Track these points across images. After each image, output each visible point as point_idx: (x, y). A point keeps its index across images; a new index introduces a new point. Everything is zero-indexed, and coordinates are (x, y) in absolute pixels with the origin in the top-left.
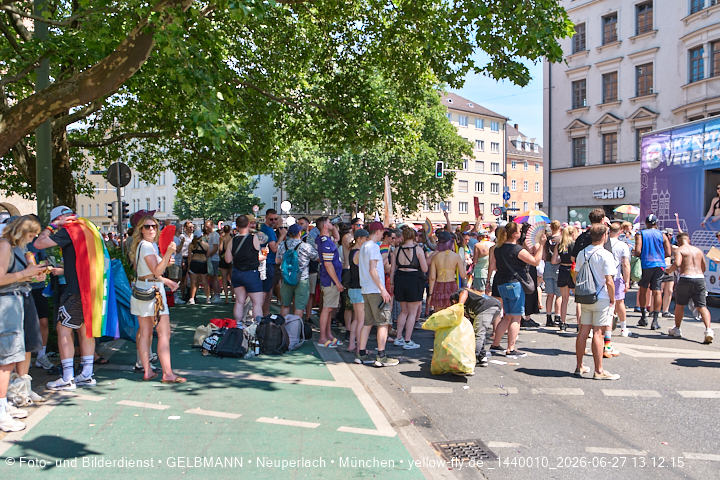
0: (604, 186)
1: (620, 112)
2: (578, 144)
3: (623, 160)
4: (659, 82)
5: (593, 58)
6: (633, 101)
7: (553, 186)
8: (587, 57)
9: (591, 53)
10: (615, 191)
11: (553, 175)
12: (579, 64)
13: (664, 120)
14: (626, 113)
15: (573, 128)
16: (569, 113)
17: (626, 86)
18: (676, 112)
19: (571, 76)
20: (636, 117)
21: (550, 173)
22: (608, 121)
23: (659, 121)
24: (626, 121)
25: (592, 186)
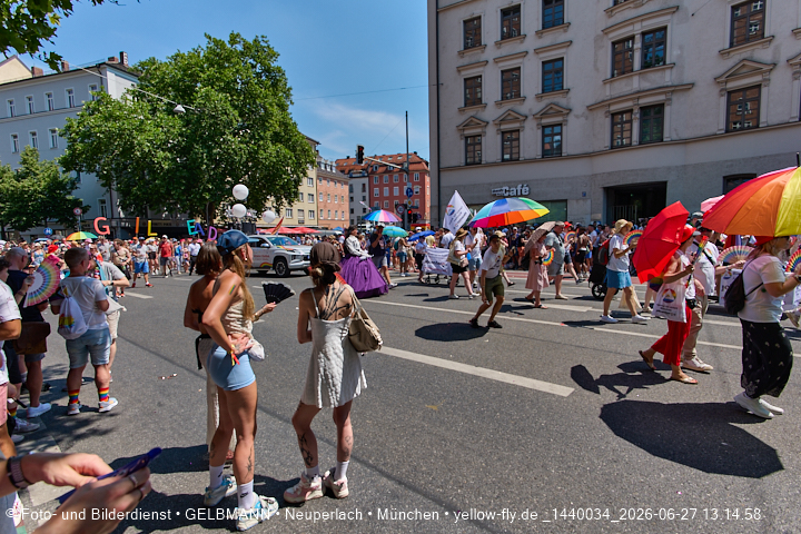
0: (505, 183)
1: (524, 109)
2: (472, 143)
3: (527, 157)
4: (570, 77)
5: (490, 53)
6: (538, 97)
7: (442, 184)
8: (483, 52)
9: (487, 48)
10: (519, 189)
11: (442, 174)
12: (473, 60)
13: (577, 117)
14: (530, 110)
15: (467, 125)
16: (461, 110)
17: (531, 81)
18: (591, 108)
19: (463, 73)
20: (544, 114)
21: (439, 171)
22: (509, 118)
23: (571, 118)
24: (530, 118)
25: (490, 184)
